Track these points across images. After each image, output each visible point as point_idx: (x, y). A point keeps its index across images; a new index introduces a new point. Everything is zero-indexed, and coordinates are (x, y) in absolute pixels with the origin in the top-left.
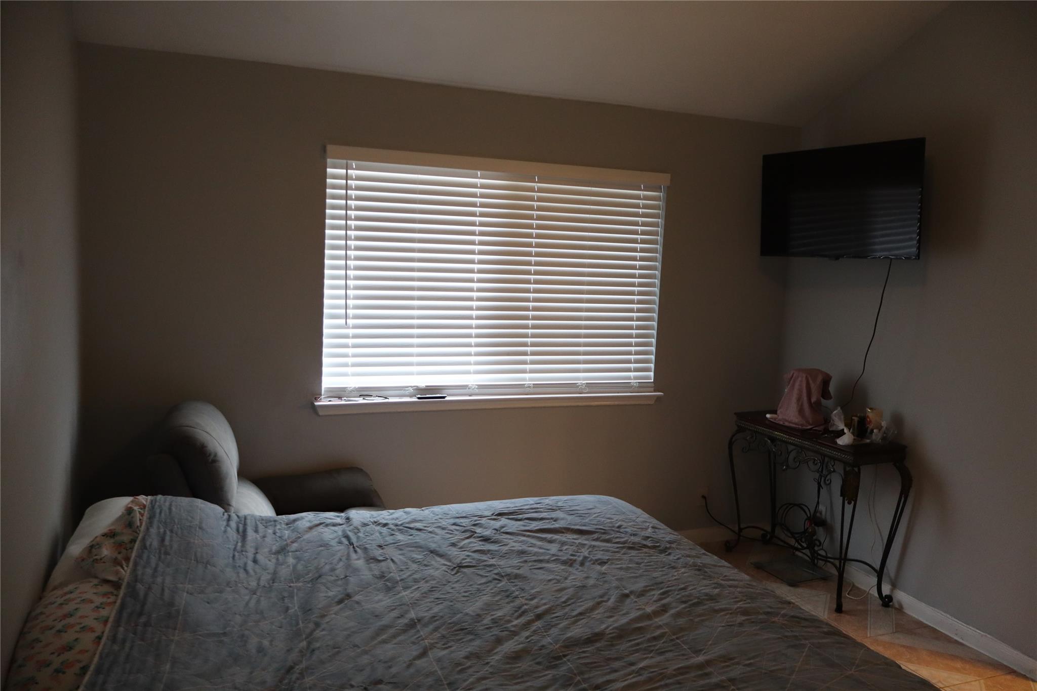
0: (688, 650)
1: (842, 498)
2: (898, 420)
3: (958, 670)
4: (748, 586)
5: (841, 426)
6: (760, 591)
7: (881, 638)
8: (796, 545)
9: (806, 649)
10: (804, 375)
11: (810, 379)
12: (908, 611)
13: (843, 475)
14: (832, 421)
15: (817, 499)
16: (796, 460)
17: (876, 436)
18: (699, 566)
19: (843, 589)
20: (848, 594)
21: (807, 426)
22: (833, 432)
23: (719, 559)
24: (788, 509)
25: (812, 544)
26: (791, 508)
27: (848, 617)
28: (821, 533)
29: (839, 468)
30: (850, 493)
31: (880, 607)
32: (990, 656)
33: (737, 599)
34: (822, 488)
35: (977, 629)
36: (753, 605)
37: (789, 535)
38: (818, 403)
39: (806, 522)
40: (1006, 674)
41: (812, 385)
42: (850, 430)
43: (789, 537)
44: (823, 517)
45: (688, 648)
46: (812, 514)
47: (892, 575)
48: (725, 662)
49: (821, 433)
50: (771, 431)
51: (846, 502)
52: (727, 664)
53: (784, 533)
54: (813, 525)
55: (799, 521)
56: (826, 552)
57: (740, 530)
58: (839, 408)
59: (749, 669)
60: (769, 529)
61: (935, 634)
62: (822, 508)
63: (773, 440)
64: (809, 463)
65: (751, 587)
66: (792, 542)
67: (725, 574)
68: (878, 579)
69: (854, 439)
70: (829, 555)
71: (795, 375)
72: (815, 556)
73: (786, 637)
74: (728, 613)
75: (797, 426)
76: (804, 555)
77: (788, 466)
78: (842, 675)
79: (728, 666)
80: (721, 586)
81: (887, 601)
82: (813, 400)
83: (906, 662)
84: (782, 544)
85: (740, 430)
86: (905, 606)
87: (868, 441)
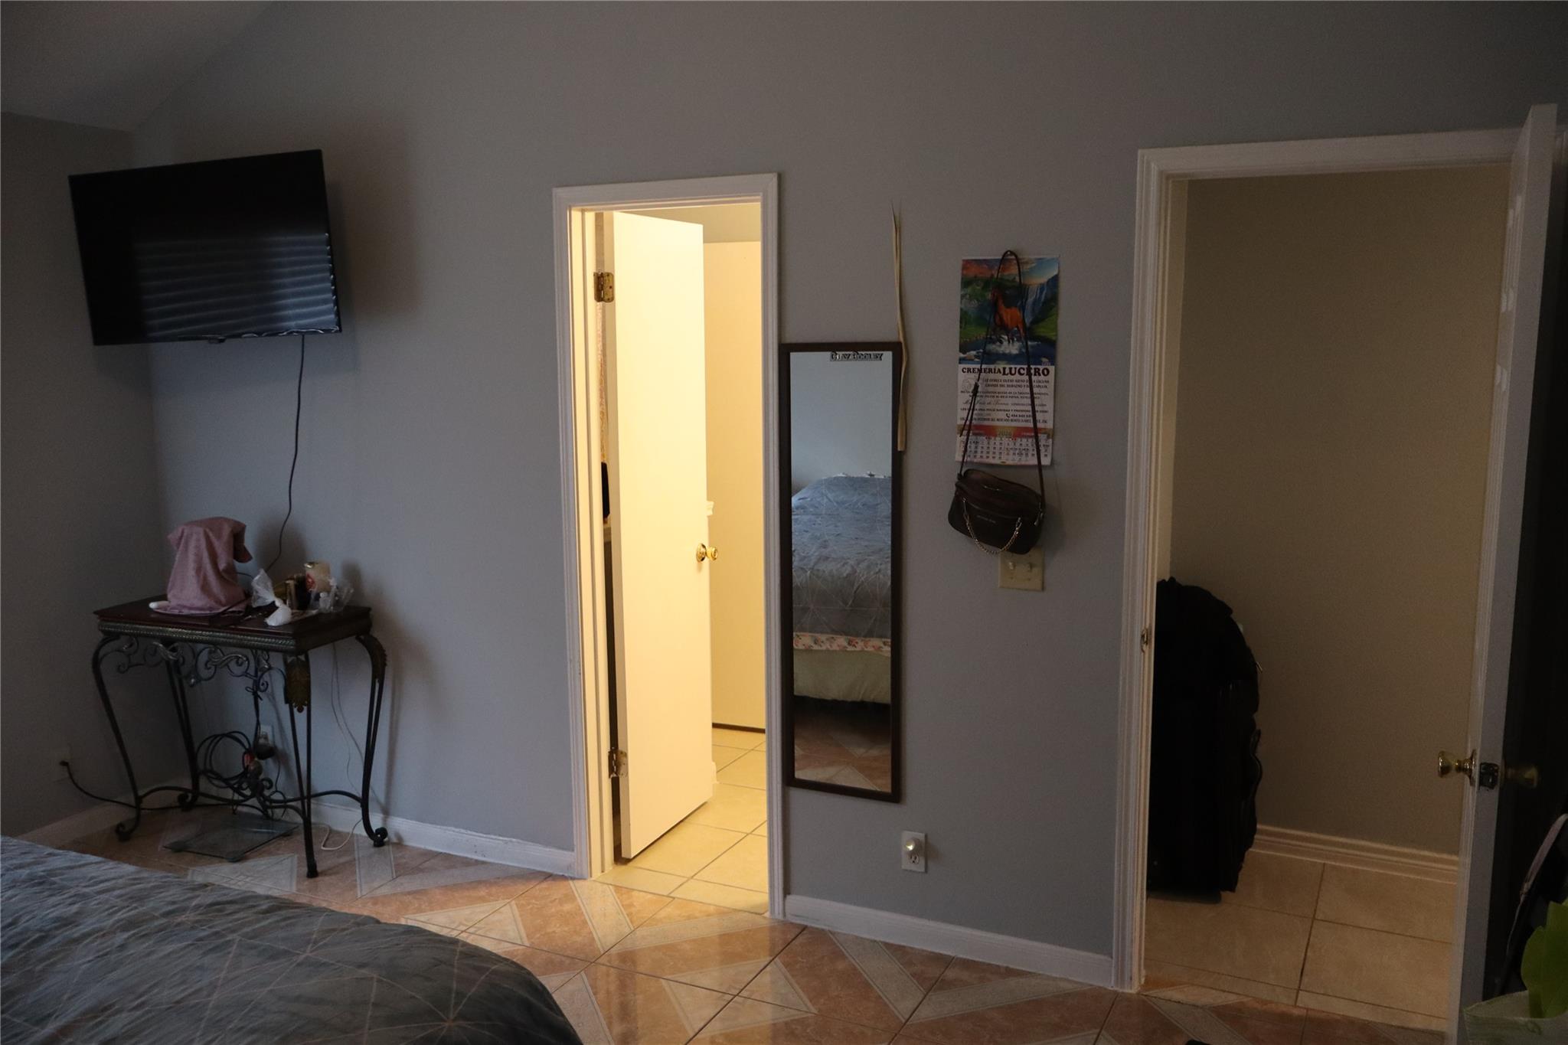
0: (26, 1024)
1: (288, 705)
2: (353, 574)
3: (483, 900)
4: (132, 882)
5: (269, 597)
6: (155, 884)
7: (378, 892)
8: (237, 797)
9: (235, 947)
10: (201, 530)
11: (211, 534)
12: (410, 842)
13: (283, 671)
14: (254, 593)
15: (255, 719)
16: (209, 666)
17: (325, 603)
18: (41, 877)
19: (314, 840)
20: (324, 846)
21: (218, 609)
22: (259, 609)
23: (79, 854)
24: (213, 744)
25: (258, 786)
26: (218, 741)
27: (327, 878)
28: (270, 767)
29: (277, 661)
30: (298, 696)
31: (373, 850)
32: (520, 865)
33: (114, 909)
34: (261, 699)
35: (500, 835)
36: (141, 909)
37: (223, 784)
38: (231, 570)
39: (245, 759)
40: (542, 881)
41: (216, 544)
42: (285, 603)
43: (221, 787)
44: (270, 742)
45: (26, 1021)
46: (251, 742)
47: (382, 798)
48: (96, 1017)
49: (241, 614)
50: (161, 628)
51: (295, 710)
52: (99, 1019)
53: (213, 784)
54: (256, 759)
55: (233, 759)
56: (282, 793)
57: (139, 799)
58: (262, 571)
59: (138, 1013)
60: (187, 784)
61: (449, 861)
62: (265, 729)
63: (168, 642)
64: (230, 665)
65: (138, 882)
66: (229, 794)
67: (90, 875)
68: (363, 810)
69: (292, 614)
70: (289, 797)
71: (186, 531)
72: (267, 804)
73: (201, 939)
74: (97, 938)
75: (203, 612)
76: (251, 807)
77: (199, 680)
78: (291, 964)
79: (101, 1023)
80: (84, 896)
81: (379, 838)
82: (222, 566)
83: (414, 913)
84: (214, 802)
85: (110, 637)
86: (403, 835)
87: (314, 612)
